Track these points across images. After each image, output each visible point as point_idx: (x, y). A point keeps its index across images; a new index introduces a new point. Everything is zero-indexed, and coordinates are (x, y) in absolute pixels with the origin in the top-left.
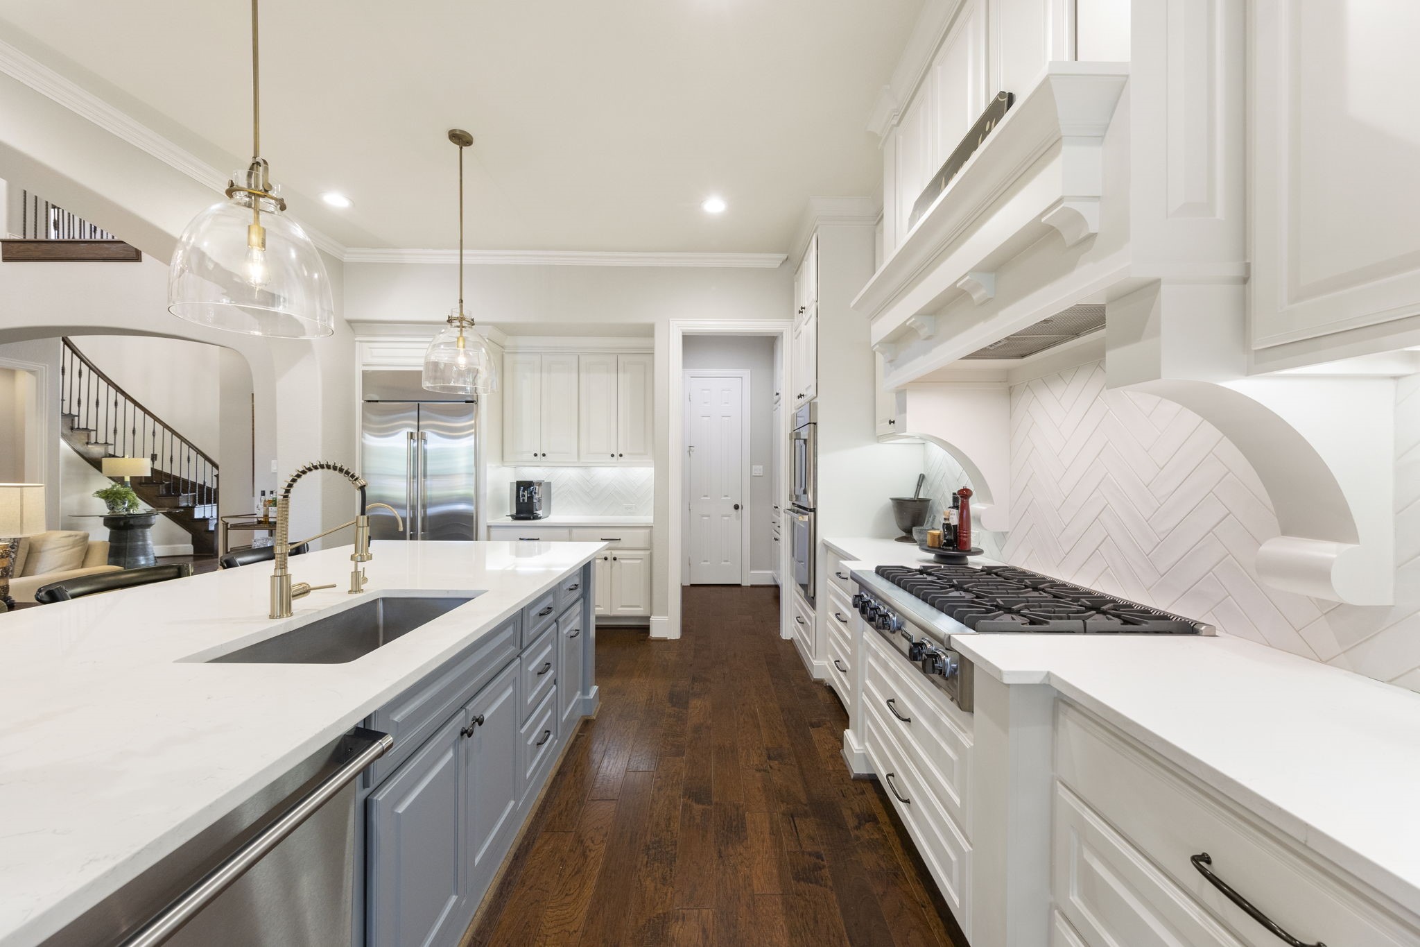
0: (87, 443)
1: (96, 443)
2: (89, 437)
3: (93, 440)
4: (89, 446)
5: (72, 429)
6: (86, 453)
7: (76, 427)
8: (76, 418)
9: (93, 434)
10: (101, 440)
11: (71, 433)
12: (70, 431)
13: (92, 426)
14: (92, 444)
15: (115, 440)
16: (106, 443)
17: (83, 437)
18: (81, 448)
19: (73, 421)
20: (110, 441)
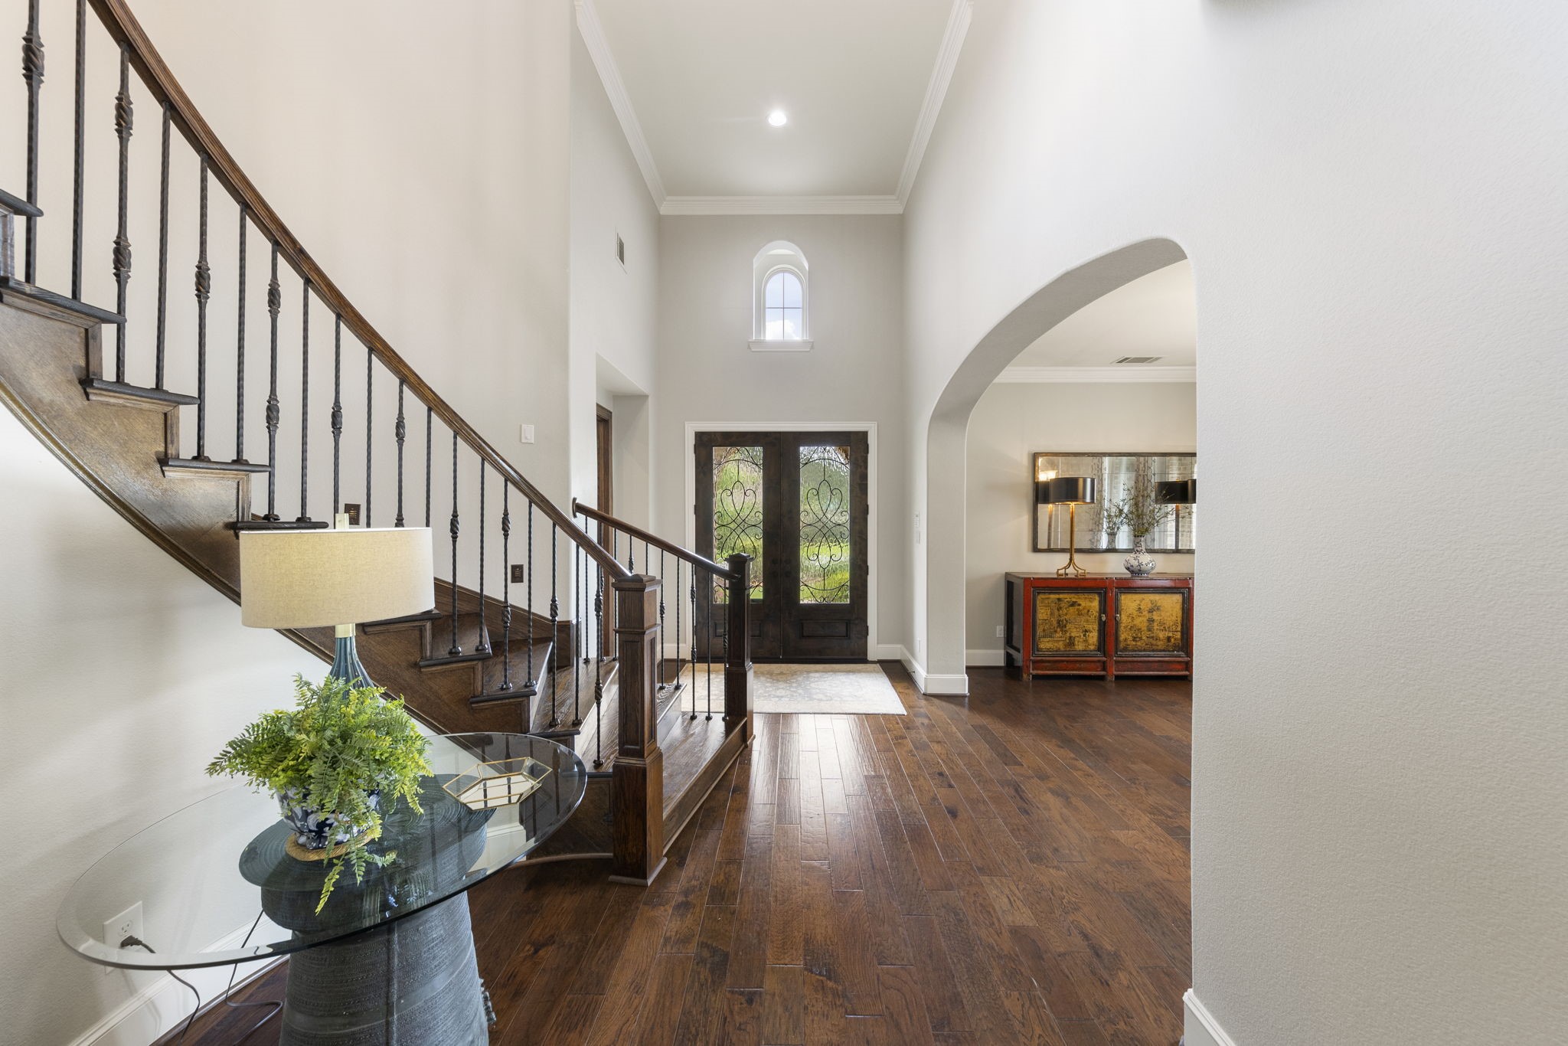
0: (163, 461)
1: (200, 457)
2: (168, 427)
3: (187, 447)
4: (172, 473)
5: (87, 380)
6: (161, 507)
7: (109, 374)
8: (108, 332)
9: (187, 415)
10: (220, 448)
11: (80, 401)
12: (76, 391)
13: (180, 379)
14: (184, 465)
15: (271, 450)
16: (239, 461)
17: (140, 427)
18: (138, 486)
19: (89, 342)
20: (256, 453)
